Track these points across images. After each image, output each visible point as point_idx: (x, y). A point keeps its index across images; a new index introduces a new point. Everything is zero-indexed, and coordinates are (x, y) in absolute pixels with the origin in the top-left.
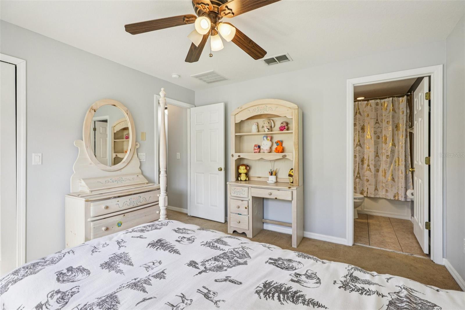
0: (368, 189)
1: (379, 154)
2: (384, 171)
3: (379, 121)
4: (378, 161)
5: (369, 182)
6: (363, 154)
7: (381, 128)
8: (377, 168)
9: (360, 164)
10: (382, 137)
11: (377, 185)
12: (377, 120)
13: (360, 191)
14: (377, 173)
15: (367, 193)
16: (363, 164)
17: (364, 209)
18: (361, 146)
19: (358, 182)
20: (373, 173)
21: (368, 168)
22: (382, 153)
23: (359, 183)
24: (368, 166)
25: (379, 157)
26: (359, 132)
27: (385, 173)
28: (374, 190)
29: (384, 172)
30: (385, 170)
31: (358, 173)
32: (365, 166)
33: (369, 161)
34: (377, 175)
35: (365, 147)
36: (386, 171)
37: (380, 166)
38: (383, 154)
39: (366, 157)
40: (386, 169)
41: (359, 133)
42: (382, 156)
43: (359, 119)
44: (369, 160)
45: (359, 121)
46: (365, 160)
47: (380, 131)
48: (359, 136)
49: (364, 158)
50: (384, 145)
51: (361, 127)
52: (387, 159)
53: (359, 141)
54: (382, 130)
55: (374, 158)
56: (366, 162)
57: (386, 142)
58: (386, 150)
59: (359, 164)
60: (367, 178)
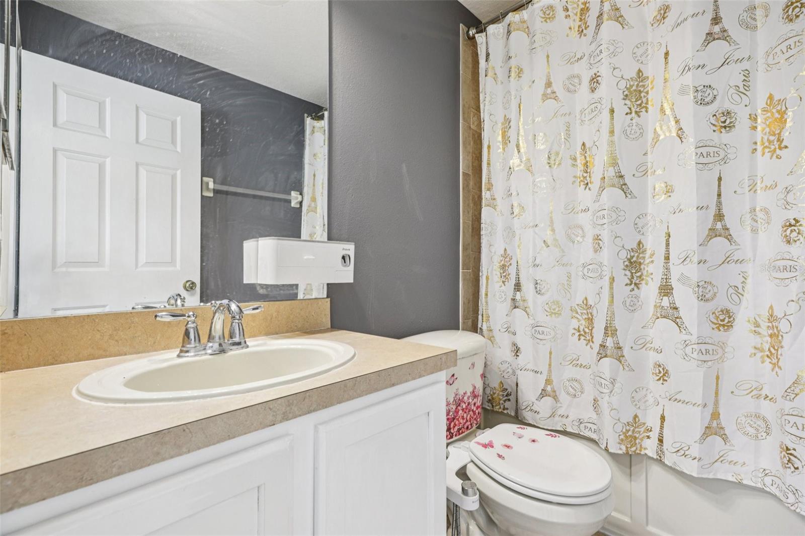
0: (663, 418)
1: (729, 221)
2: (764, 324)
3: (729, 22)
4: (727, 261)
5: (671, 380)
6: (639, 229)
7: (746, 65)
8: (722, 302)
9: (622, 278)
10: (753, 118)
11: (716, 403)
12: (716, 20)
13: (619, 427)
14: (720, 335)
15: (661, 441)
16: (635, 282)
17: (647, 525)
18: (624, 187)
19: (607, 374)
20: (694, 330)
21: (666, 302)
22: (753, 210)
23: (613, 382)
24: (666, 289)
25: (729, 238)
26: (612, 111)
27: (775, 336)
28: (698, 435)
29: (764, 331)
30: (772, 318)
31: (606, 329)
32: (650, 291)
33: (671, 267)
34: (723, 345)
35: (650, 190)
36: (783, 326)
37: (740, 295)
38: (760, 215)
39: (653, 244)
40: (778, 313)
41: (612, 118)
42: (754, 231)
43: (612, 48)
44: (667, 258)
45: (614, 54)
46: (647, 261)
47: (738, 80)
48: (612, 132)
49: (644, 252)
50: (763, 161)
51: (623, 84)
52: (786, 247)
53: (614, 163)
54: (747, 74)
55: (695, 246)
56: (653, 270)
57: (780, 141)
58: (780, 187)
59: (612, 280)
60: (660, 358)
